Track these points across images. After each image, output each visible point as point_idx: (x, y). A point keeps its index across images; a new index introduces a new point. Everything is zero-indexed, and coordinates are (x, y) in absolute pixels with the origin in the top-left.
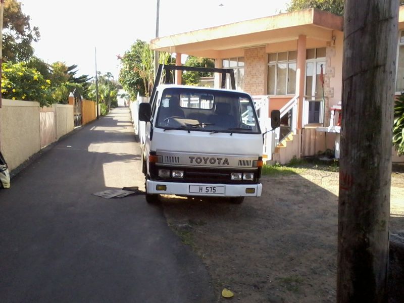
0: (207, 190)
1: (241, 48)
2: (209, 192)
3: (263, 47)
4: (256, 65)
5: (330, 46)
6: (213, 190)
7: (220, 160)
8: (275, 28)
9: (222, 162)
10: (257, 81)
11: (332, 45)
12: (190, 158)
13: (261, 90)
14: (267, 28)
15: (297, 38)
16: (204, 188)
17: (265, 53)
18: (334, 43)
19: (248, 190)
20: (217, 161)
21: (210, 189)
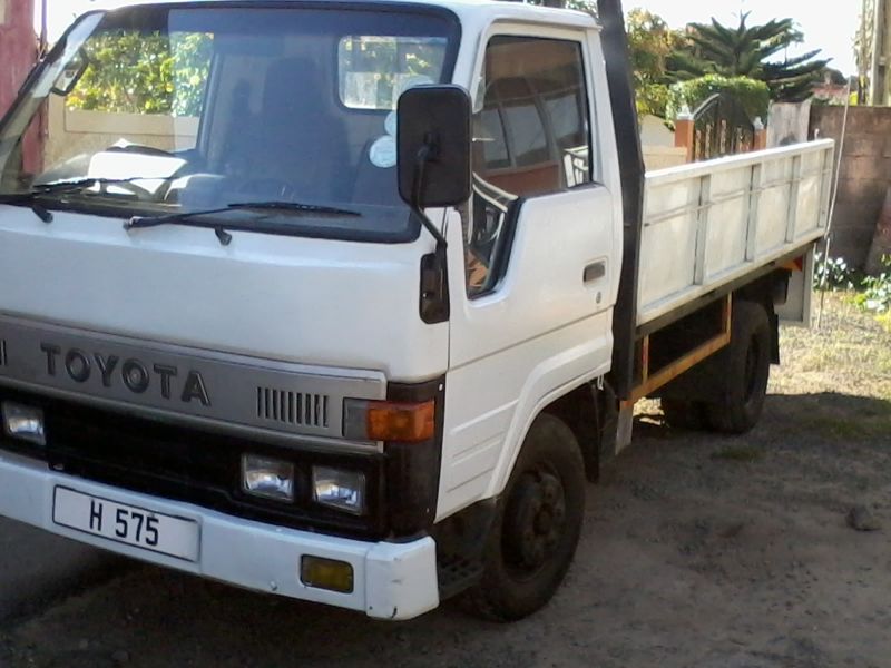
0: (121, 528)
2: (131, 538)
6: (145, 533)
7: (166, 372)
9: (177, 385)
12: (43, 349)
16: (109, 511)
19: (314, 569)
20: (155, 379)
21: (133, 524)
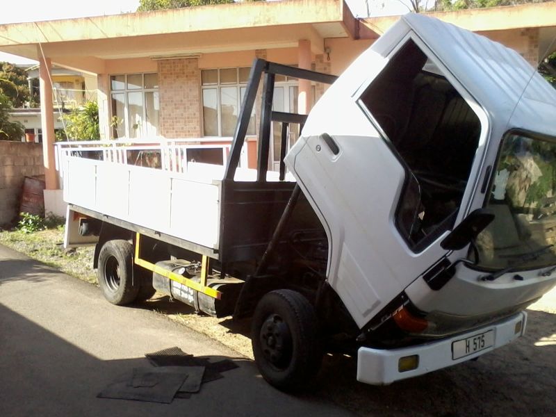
0: (475, 346)
1: (152, 58)
2: (478, 348)
3: (194, 59)
4: (181, 87)
5: (321, 61)
6: (481, 343)
8: (272, 23)
10: (186, 115)
11: (325, 60)
13: (195, 128)
14: (257, 23)
15: (296, 44)
17: (197, 68)
18: (329, 58)
21: (478, 343)
